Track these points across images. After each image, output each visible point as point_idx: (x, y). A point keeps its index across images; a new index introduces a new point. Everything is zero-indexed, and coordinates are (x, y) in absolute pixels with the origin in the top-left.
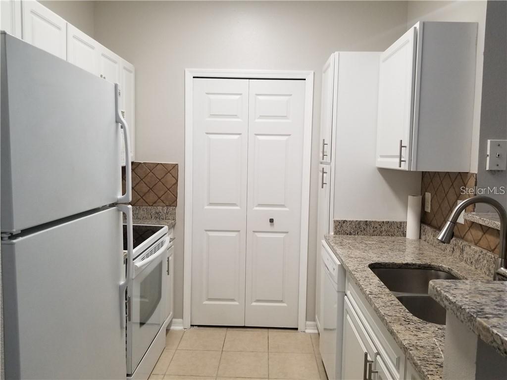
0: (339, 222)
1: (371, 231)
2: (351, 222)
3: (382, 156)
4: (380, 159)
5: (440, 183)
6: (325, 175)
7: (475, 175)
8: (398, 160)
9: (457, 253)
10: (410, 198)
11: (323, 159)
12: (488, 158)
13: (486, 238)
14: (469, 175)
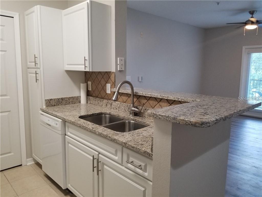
0: (48, 100)
1: (65, 103)
2: (55, 99)
3: (68, 65)
4: (67, 66)
5: (96, 77)
6: (37, 75)
7: (114, 73)
8: (84, 66)
9: (109, 106)
10: (82, 85)
11: (35, 66)
12: (118, 65)
13: (122, 98)
14: (111, 72)
